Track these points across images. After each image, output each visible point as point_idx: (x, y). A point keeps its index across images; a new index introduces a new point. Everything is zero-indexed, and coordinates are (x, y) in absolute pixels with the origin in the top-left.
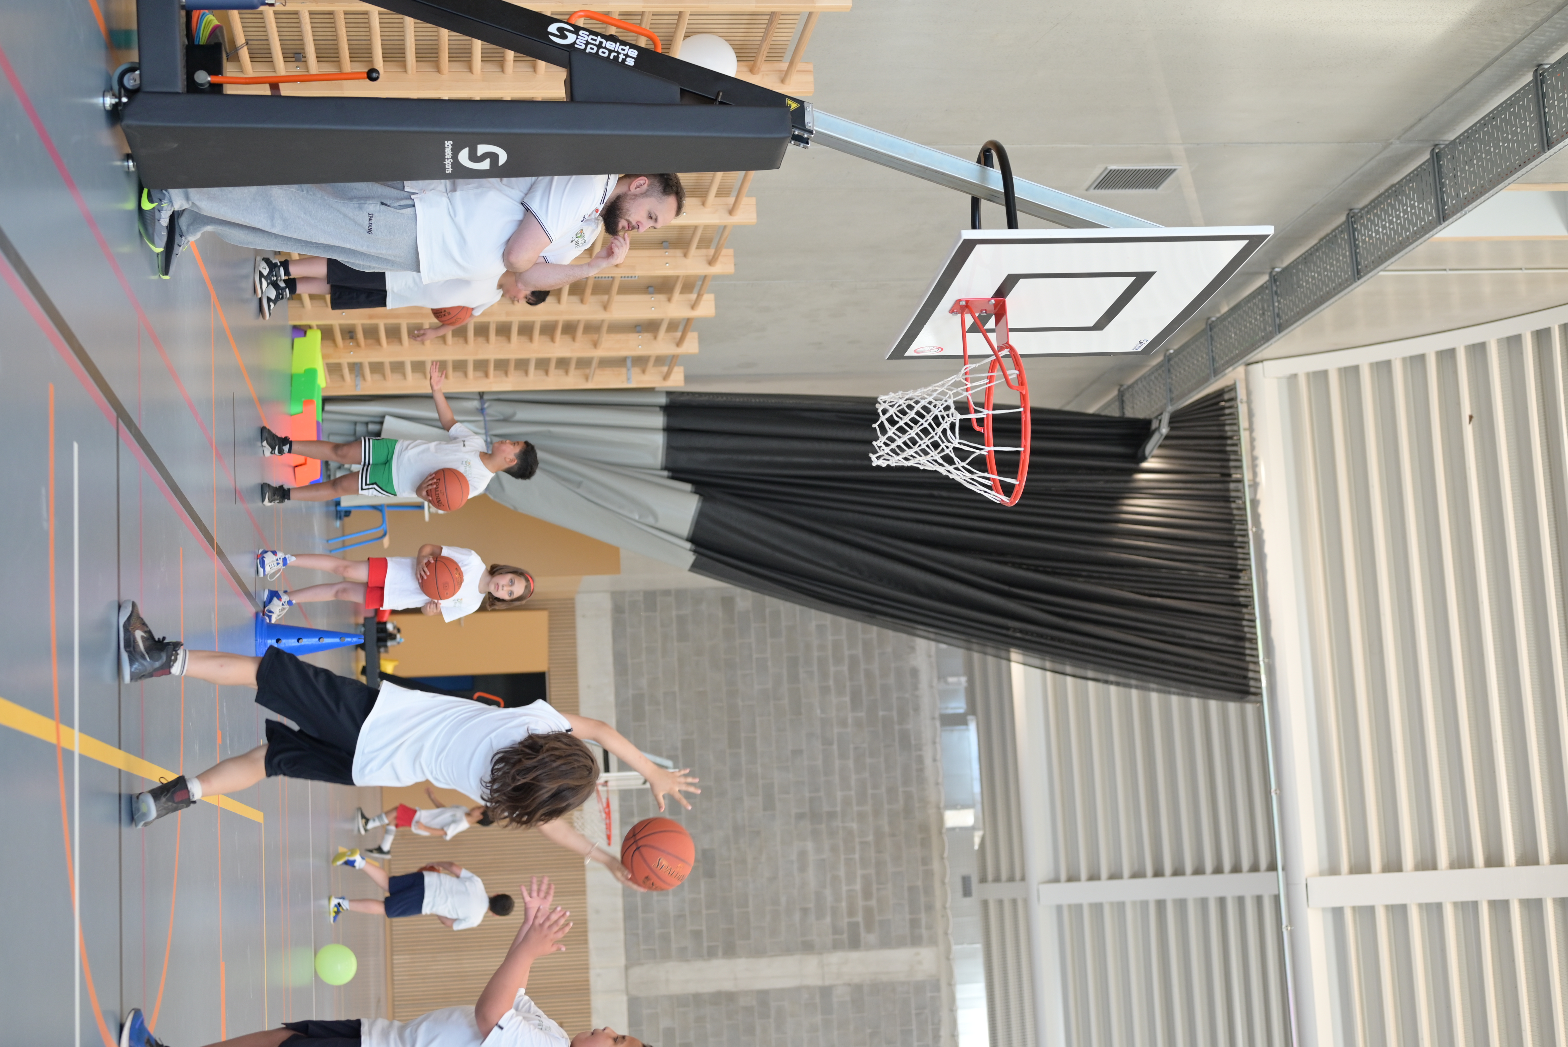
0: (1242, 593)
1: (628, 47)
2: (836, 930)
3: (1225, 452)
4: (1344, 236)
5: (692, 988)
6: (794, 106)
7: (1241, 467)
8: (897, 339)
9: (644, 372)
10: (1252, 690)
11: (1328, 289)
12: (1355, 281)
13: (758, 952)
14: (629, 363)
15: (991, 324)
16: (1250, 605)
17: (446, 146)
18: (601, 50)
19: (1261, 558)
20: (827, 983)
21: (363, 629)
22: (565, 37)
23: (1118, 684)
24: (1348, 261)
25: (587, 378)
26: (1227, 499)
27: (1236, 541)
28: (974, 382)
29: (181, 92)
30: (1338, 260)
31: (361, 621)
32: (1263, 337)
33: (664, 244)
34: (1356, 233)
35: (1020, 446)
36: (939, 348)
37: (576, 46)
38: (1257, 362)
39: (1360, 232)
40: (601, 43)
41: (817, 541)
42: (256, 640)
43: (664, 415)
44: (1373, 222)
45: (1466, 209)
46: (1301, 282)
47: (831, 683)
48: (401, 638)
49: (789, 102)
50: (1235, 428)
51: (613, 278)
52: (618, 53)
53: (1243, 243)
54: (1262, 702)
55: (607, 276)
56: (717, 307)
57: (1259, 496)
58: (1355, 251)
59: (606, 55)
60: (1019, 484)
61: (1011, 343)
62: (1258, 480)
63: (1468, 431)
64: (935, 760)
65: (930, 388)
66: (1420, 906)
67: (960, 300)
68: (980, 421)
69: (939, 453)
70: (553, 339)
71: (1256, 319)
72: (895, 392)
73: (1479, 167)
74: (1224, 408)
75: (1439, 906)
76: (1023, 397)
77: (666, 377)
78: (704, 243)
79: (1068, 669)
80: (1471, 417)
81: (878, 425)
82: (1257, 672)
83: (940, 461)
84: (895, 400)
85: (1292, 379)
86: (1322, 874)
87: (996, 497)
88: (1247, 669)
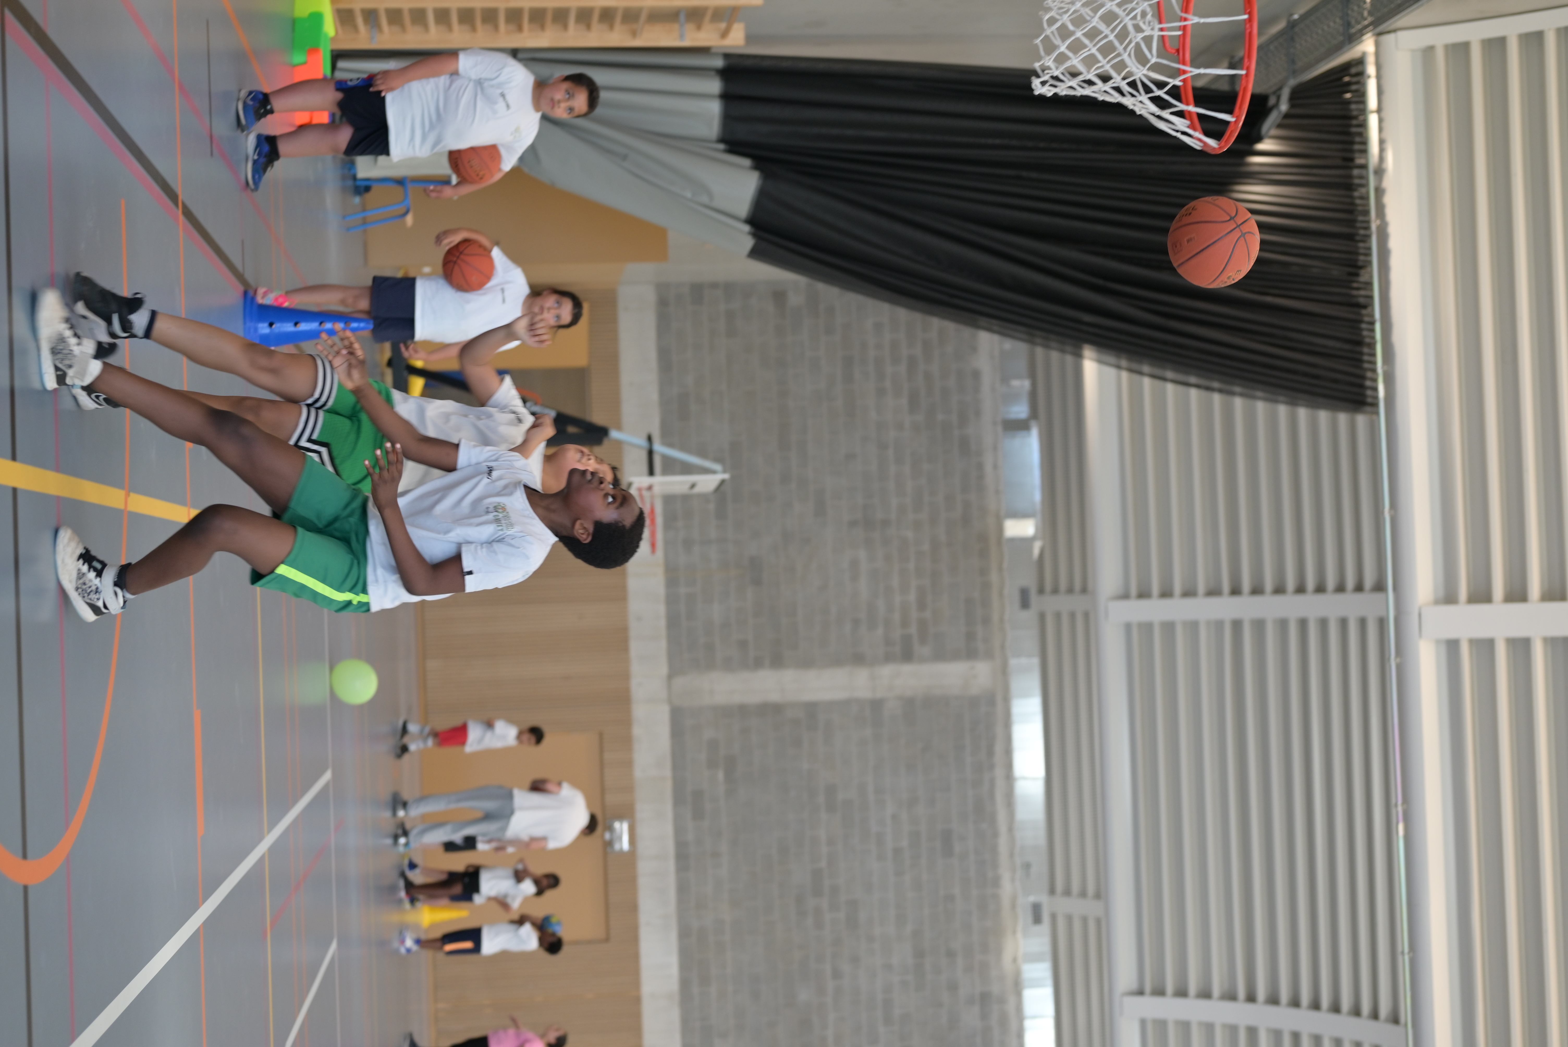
0: (1362, 292)
2: (888, 642)
3: (1348, 133)
5: (737, 699)
7: (1366, 151)
9: (699, 27)
10: (1369, 400)
13: (806, 663)
14: (683, 16)
16: (1370, 306)
19: (1384, 253)
20: (878, 695)
25: (634, 33)
26: (1348, 187)
27: (1357, 234)
35: (1239, 68)
38: (1389, 32)
42: (245, 323)
43: (721, 80)
47: (888, 383)
50: (1362, 106)
54: (1377, 413)
57: (1386, 183)
60: (1235, 122)
64: (995, 467)
66: (1545, 639)
74: (1349, 84)
77: (724, 34)
81: (1041, 40)
82: (1375, 380)
83: (1126, 88)
84: (1067, 6)
85: (1429, 51)
86: (1437, 602)
87: (1197, 140)
88: (1364, 378)
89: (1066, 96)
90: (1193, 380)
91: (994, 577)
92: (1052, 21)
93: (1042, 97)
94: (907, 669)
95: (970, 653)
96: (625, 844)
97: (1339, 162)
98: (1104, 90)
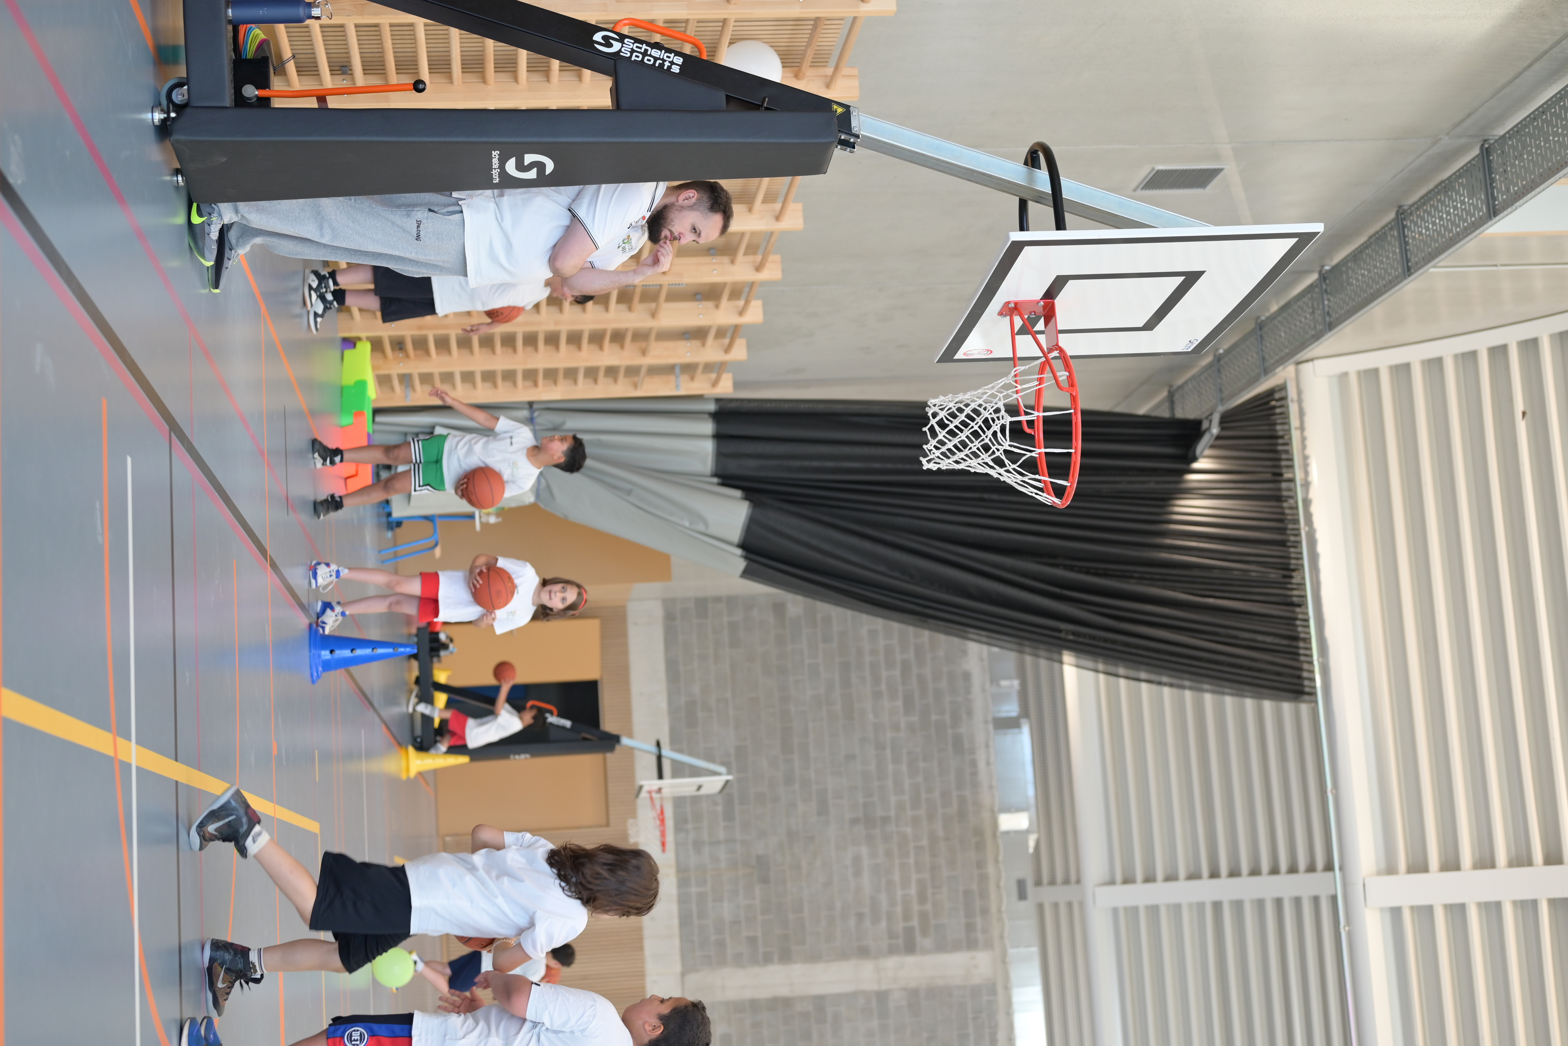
0: (1295, 593)
1: (673, 54)
2: (891, 935)
3: (1276, 452)
4: (1394, 234)
5: (748, 994)
6: (840, 110)
7: (1291, 467)
8: (946, 342)
9: (692, 378)
10: (1307, 690)
11: (1378, 286)
12: (1405, 278)
13: (814, 958)
14: (677, 370)
15: (1040, 326)
16: (1304, 605)
17: (493, 156)
18: (647, 58)
19: (1314, 557)
20: (884, 987)
21: (415, 639)
22: (611, 46)
23: (1171, 685)
24: (1399, 258)
25: (636, 386)
26: (1279, 499)
27: (1289, 541)
28: (1024, 385)
29: (229, 106)
30: (1388, 257)
31: (414, 631)
32: (1313, 336)
33: (712, 251)
34: (1406, 230)
35: (1071, 448)
36: (988, 350)
37: (621, 54)
38: (1307, 361)
39: (1409, 229)
40: (646, 50)
41: (868, 545)
42: (310, 651)
43: (713, 422)
44: (1422, 219)
45: (1517, 204)
46: (1351, 280)
47: (884, 687)
48: (454, 648)
49: (835, 107)
50: (1286, 427)
51: (661, 286)
52: (664, 61)
53: (1293, 241)
54: (1316, 702)
55: (654, 283)
56: (765, 313)
57: (1312, 495)
58: (1405, 248)
59: (651, 63)
60: (1070, 486)
61: (1060, 344)
62: (1310, 479)
63: (1522, 427)
64: (988, 764)
65: (980, 391)
66: (1479, 905)
67: (1009, 303)
68: (1031, 423)
69: (989, 456)
70: (601, 348)
71: (1306, 318)
72: (944, 396)
73: (1529, 161)
74: (1274, 407)
75: (1498, 905)
76: (1074, 399)
77: (715, 384)
78: (751, 249)
79: (1121, 671)
80: (1524, 414)
81: (928, 429)
82: (1312, 672)
83: (991, 463)
84: (945, 404)
85: (1343, 377)
86: (1379, 873)
87: (1048, 500)
88: (1301, 670)
89: (947, 470)
91: (991, 869)
93: (929, 471)
94: (910, 960)
95: (971, 944)
97: (1269, 477)
98: (974, 465)
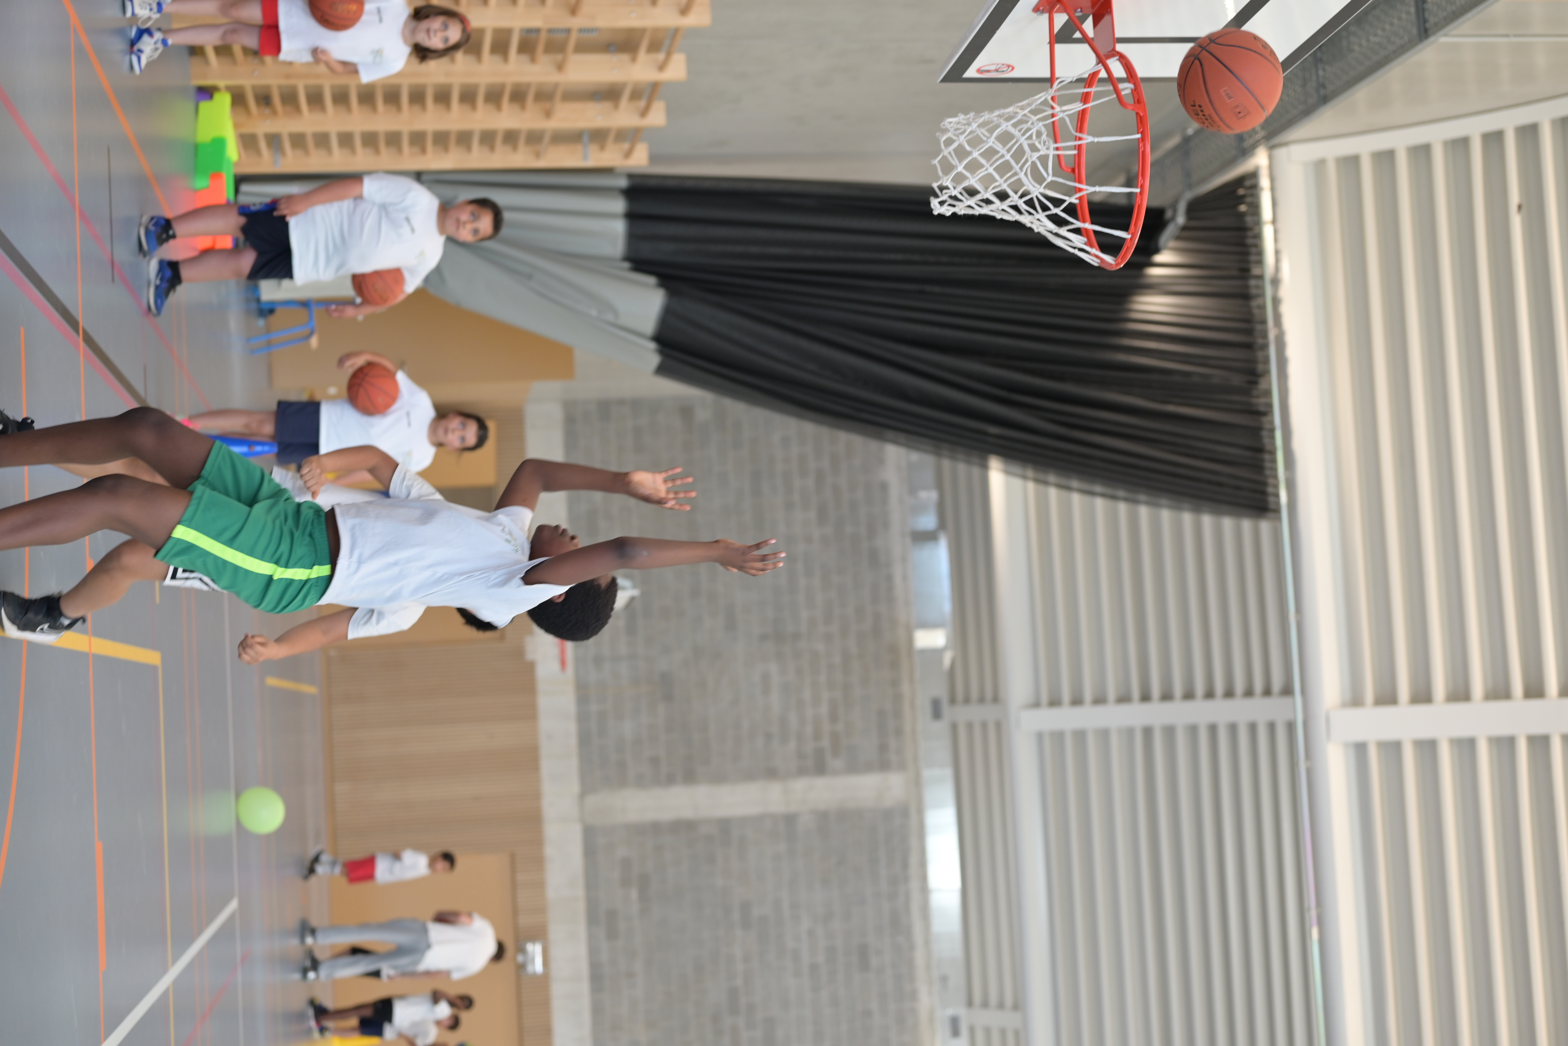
0: (1260, 400)
2: (801, 756)
3: (1244, 245)
5: (650, 816)
7: (1262, 262)
9: (602, 147)
10: (1271, 506)
12: (1420, 42)
14: (586, 138)
16: (1269, 413)
19: (1282, 362)
20: (792, 810)
24: (1413, 19)
25: (538, 155)
26: (1246, 297)
27: (1256, 344)
32: (1302, 112)
38: (1281, 146)
41: (796, 341)
43: (625, 199)
47: (796, 497)
50: (1257, 218)
51: (569, 30)
54: (1280, 519)
55: (562, 27)
56: (689, 69)
57: (1282, 293)
58: (1422, 7)
60: (1131, 238)
62: (1280, 276)
63: (1516, 223)
64: (905, 578)
65: (1010, 109)
66: (1451, 740)
72: (966, 114)
74: (1243, 197)
75: (1472, 741)
76: (1141, 120)
77: (628, 154)
79: (1075, 484)
80: (1520, 207)
81: (939, 161)
82: (1276, 486)
83: (1023, 207)
84: (963, 127)
85: (1320, 164)
86: (1344, 705)
87: (1094, 256)
88: (1265, 484)
89: (965, 215)
90: (1098, 488)
91: (905, 688)
92: (950, 142)
93: (941, 216)
94: (820, 782)
95: (884, 766)
96: (538, 966)
97: (1235, 273)
98: (1002, 209)
